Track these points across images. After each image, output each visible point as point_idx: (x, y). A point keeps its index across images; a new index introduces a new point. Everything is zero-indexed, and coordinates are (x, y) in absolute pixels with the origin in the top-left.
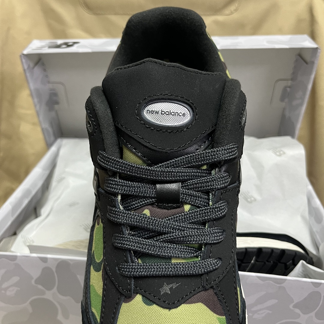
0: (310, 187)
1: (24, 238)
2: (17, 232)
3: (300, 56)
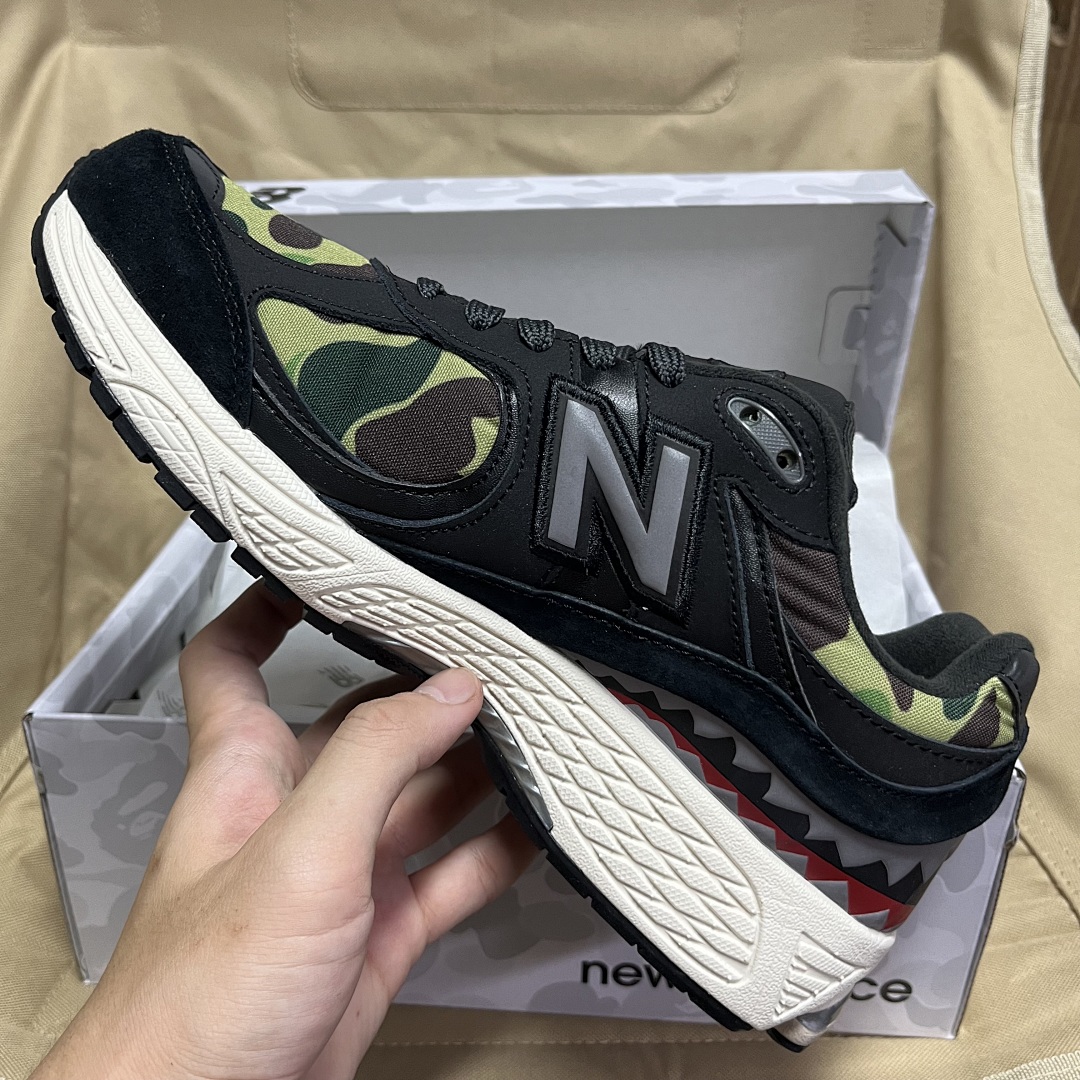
0: (916, 568)
1: (164, 700)
2: (142, 693)
3: (889, 224)
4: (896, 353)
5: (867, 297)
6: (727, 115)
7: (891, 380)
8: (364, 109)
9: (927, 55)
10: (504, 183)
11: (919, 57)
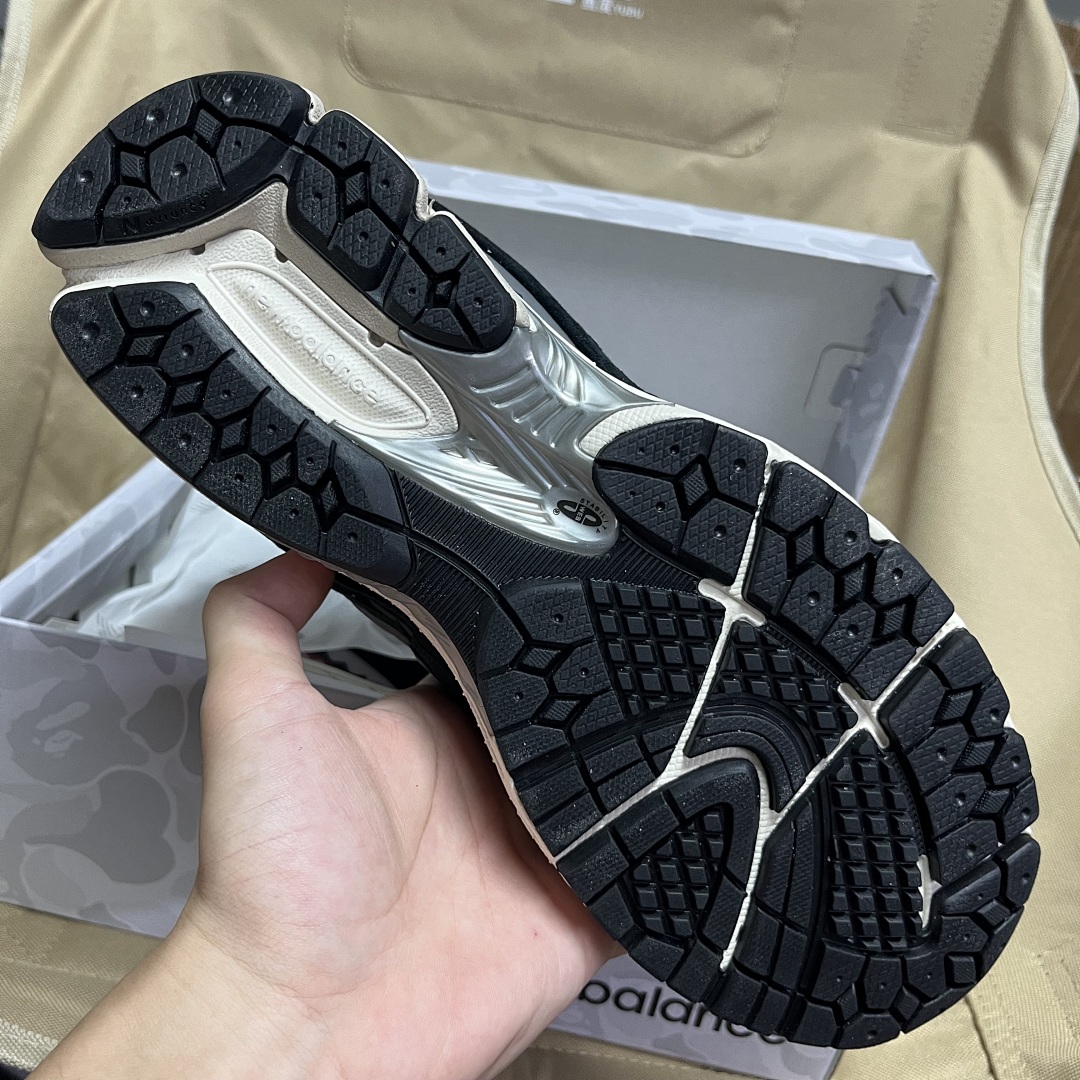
1: (103, 625)
2: (81, 616)
3: (893, 291)
4: (878, 416)
5: (860, 358)
6: (756, 162)
7: (870, 443)
8: (407, 93)
9: (956, 141)
10: (528, 183)
11: (948, 142)
